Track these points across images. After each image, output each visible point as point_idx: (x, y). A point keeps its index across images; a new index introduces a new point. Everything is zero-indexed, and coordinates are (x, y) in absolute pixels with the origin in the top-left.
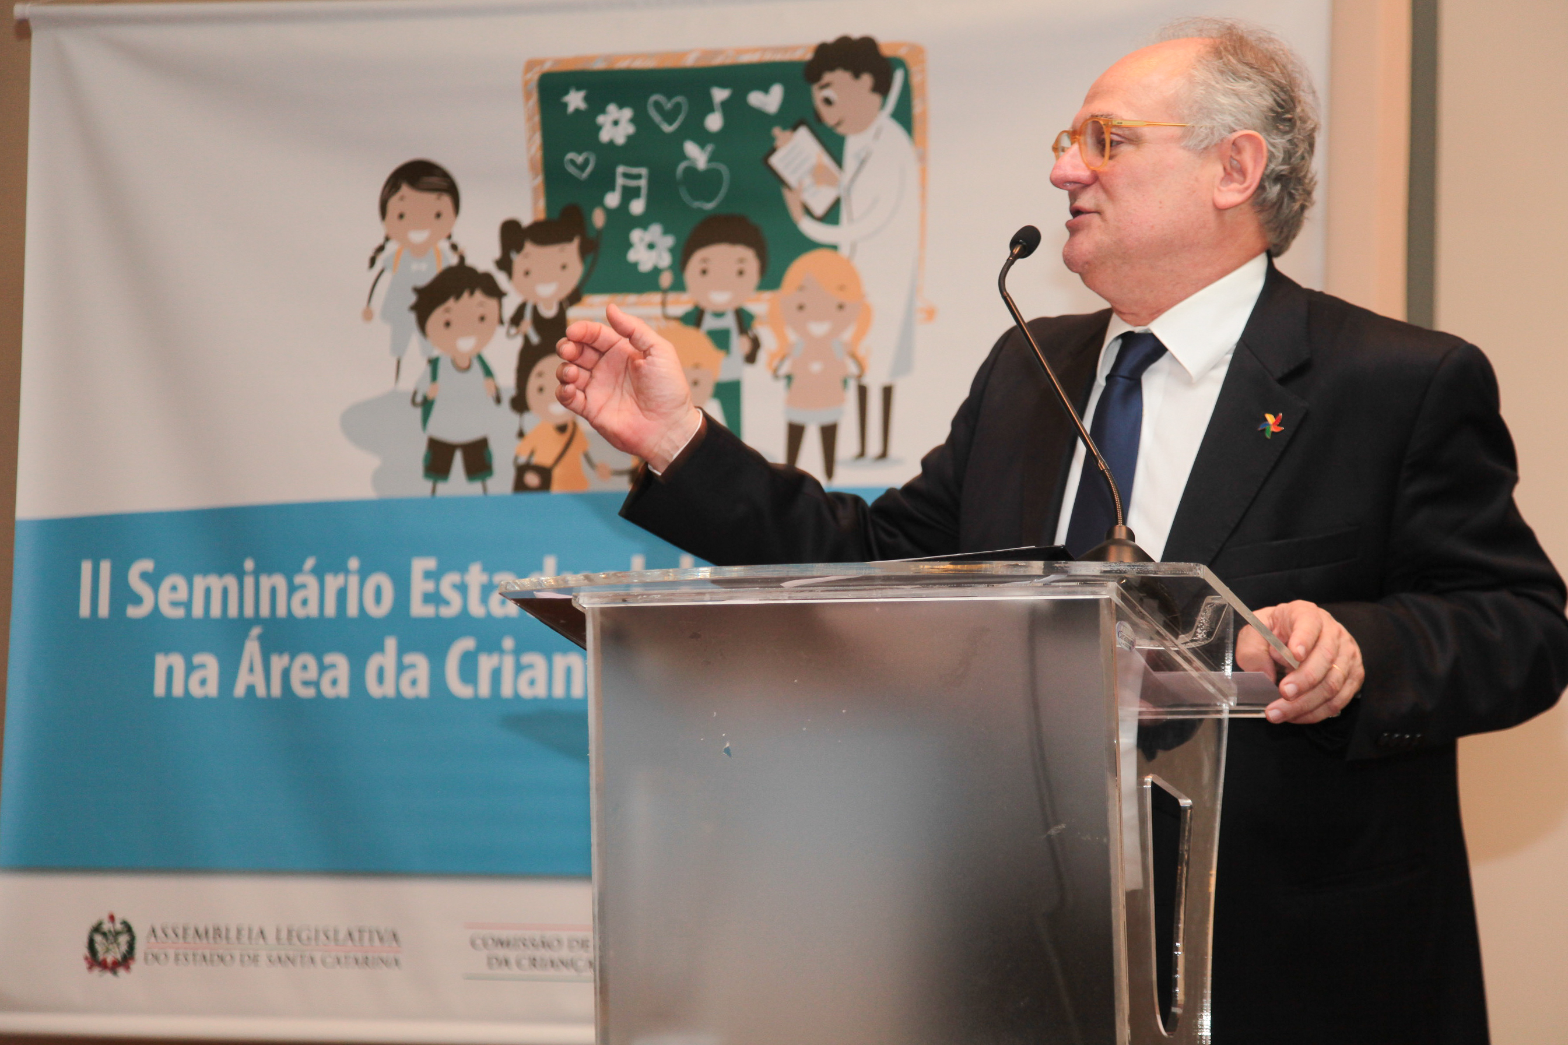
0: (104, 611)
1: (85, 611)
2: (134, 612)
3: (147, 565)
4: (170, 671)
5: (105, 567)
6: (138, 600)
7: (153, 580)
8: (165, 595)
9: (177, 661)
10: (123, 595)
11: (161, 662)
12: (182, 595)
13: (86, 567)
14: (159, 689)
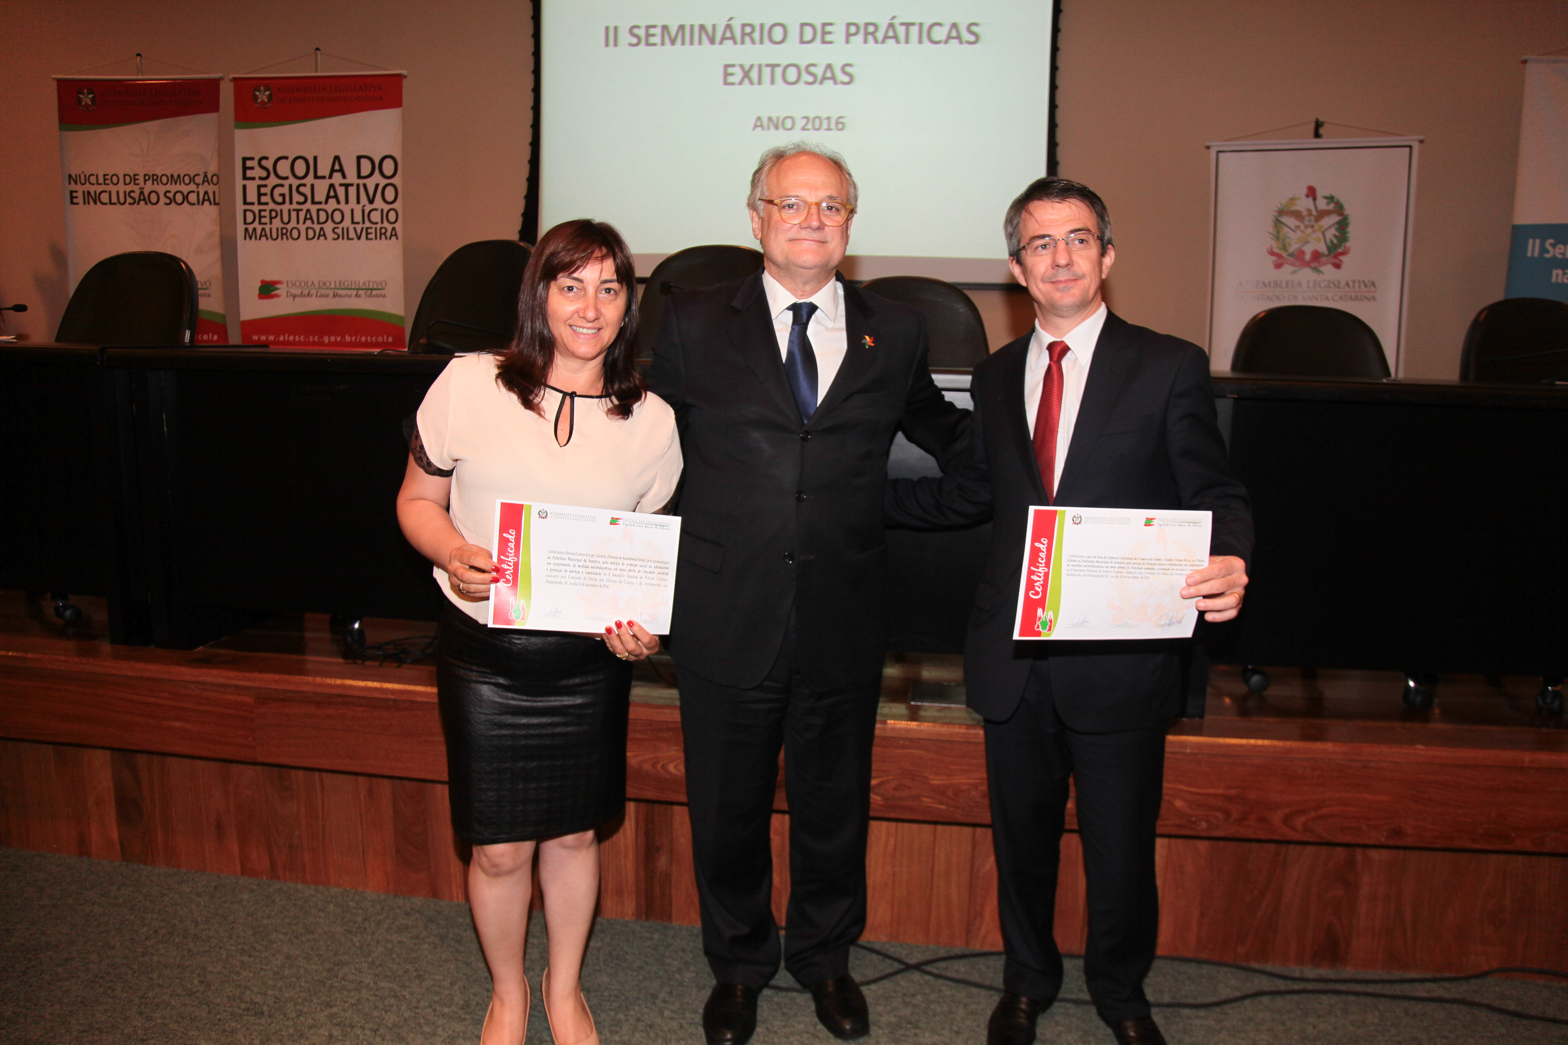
0: (1536, 254)
1: (1529, 254)
2: (1547, 256)
3: (1552, 241)
4: (1557, 275)
5: (1538, 241)
6: (1548, 252)
7: (1553, 246)
8: (1557, 251)
9: (1560, 272)
10: (1543, 250)
11: (1555, 272)
12: (1562, 251)
13: (1531, 241)
14: (1554, 280)
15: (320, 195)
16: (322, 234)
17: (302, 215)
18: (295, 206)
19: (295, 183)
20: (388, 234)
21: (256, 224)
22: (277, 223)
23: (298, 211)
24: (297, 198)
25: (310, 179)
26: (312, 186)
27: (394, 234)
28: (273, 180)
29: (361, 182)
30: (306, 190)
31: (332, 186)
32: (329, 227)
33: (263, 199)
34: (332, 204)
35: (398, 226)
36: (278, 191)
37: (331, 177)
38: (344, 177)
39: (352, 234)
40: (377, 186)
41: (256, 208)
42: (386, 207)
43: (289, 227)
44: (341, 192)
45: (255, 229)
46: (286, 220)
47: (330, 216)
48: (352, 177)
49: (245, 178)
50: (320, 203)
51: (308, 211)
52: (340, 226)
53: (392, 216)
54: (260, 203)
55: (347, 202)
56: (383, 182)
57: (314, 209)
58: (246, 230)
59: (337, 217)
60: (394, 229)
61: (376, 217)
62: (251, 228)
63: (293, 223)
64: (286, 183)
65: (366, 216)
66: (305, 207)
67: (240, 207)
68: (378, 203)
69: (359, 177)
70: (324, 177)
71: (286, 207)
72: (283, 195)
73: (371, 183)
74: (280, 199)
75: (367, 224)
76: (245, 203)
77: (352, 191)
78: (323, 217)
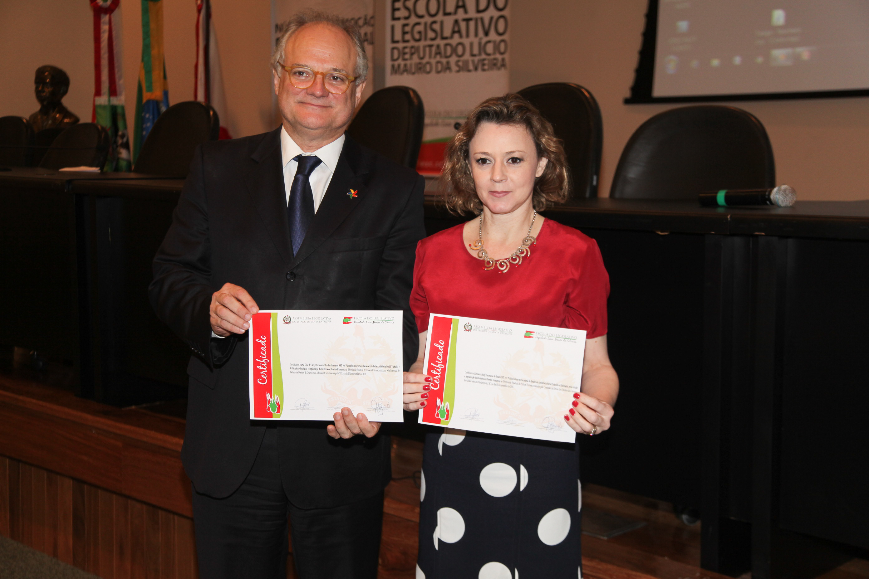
15: (447, 32)
16: (448, 68)
17: (434, 49)
18: (429, 42)
19: (429, 20)
20: (499, 64)
21: (400, 61)
22: (415, 59)
23: (431, 46)
24: (431, 34)
25: (440, 17)
26: (442, 23)
27: (503, 65)
28: (413, 20)
29: (479, 15)
30: (437, 27)
31: (456, 22)
32: (453, 59)
33: (408, 37)
34: (456, 39)
35: (506, 56)
36: (417, 28)
37: (456, 13)
38: (466, 12)
39: (471, 67)
40: (491, 18)
41: (400, 45)
42: (498, 38)
43: (424, 61)
44: (463, 25)
45: (399, 66)
46: (422, 55)
47: (454, 50)
48: (472, 13)
49: (394, 19)
50: (446, 38)
51: (438, 46)
52: (462, 59)
53: (502, 46)
54: (405, 41)
55: (468, 36)
56: (496, 14)
57: (442, 43)
58: (393, 66)
59: (460, 50)
60: (503, 60)
61: (490, 48)
62: (396, 63)
63: (426, 59)
64: (422, 21)
65: (482, 48)
66: (435, 43)
67: (389, 45)
68: (492, 36)
69: (479, 11)
70: (449, 14)
71: (422, 44)
72: (420, 33)
73: (486, 16)
74: (417, 36)
75: (483, 56)
76: (394, 41)
77: (472, 24)
78: (449, 49)
